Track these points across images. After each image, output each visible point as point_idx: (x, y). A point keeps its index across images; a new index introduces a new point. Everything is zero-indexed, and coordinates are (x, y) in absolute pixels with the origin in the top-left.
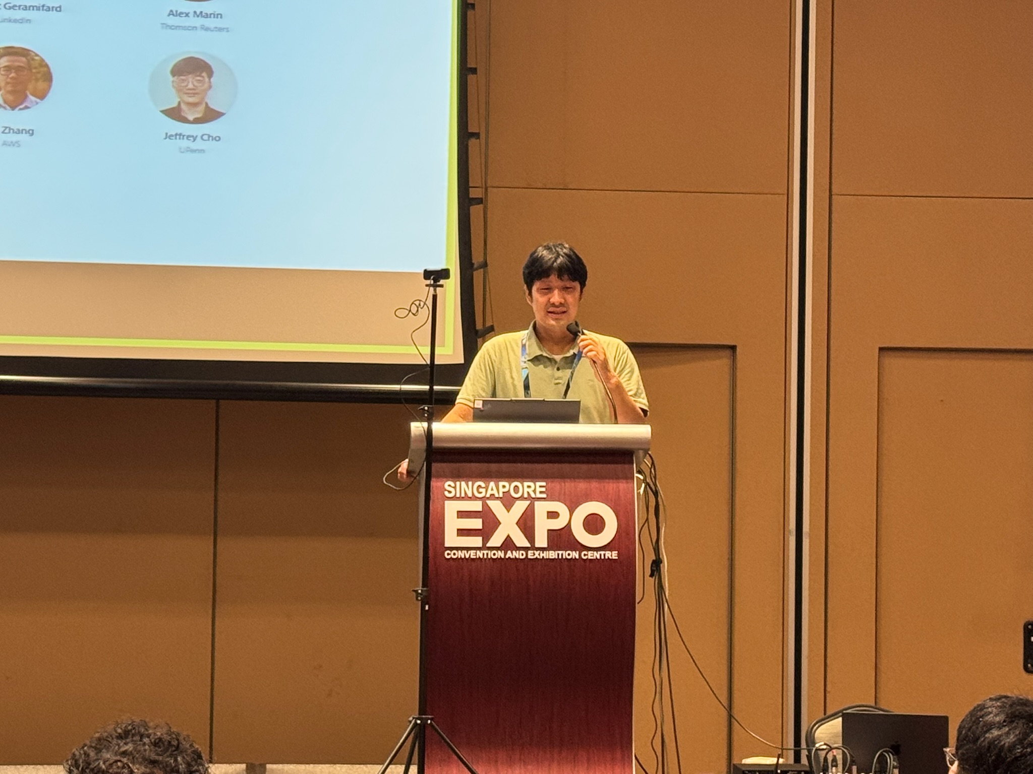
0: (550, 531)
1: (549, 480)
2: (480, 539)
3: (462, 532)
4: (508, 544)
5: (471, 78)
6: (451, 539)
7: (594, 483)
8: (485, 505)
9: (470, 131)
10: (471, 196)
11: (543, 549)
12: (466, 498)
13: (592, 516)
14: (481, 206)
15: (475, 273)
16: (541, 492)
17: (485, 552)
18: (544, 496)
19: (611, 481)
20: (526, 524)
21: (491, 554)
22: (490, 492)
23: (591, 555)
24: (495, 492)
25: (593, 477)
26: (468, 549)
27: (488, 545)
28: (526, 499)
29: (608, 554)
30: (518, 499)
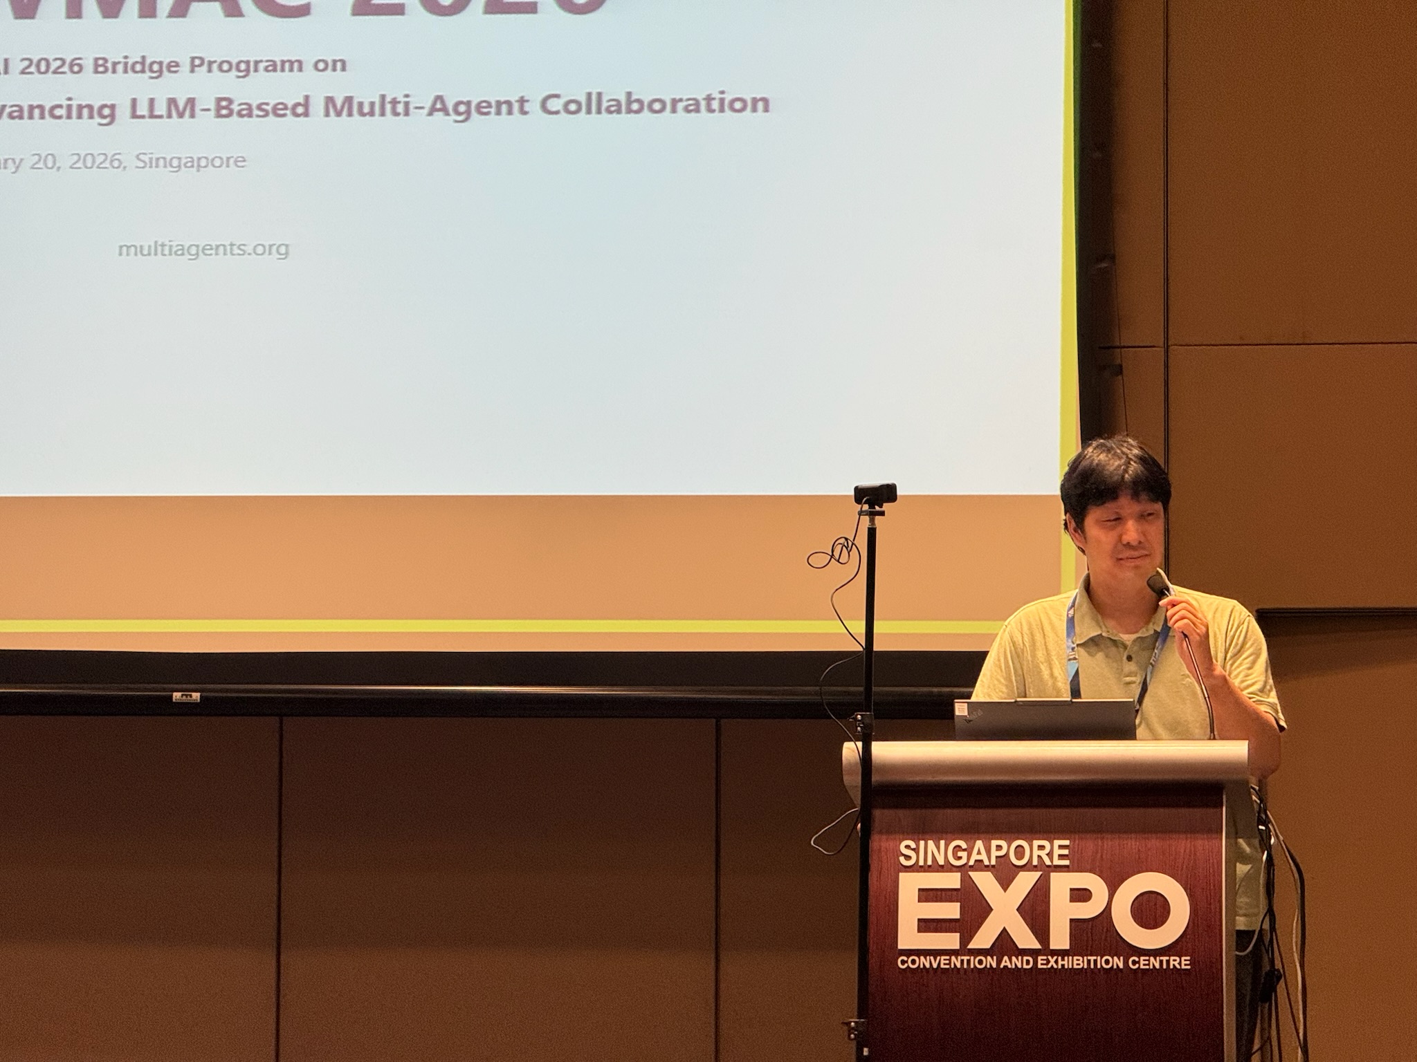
0: (1075, 923)
1: (1077, 836)
2: (958, 934)
3: (926, 925)
4: (1004, 944)
6: (908, 937)
7: (1153, 841)
8: (966, 880)
11: (1063, 953)
12: (936, 868)
13: (1146, 896)
16: (1061, 857)
17: (965, 958)
18: (1066, 862)
19: (1184, 836)
20: (1035, 909)
21: (974, 962)
22: (974, 857)
23: (1143, 962)
24: (984, 857)
25: (1151, 832)
26: (936, 953)
27: (970, 946)
28: (1035, 868)
29: (1174, 961)
30: (1022, 868)
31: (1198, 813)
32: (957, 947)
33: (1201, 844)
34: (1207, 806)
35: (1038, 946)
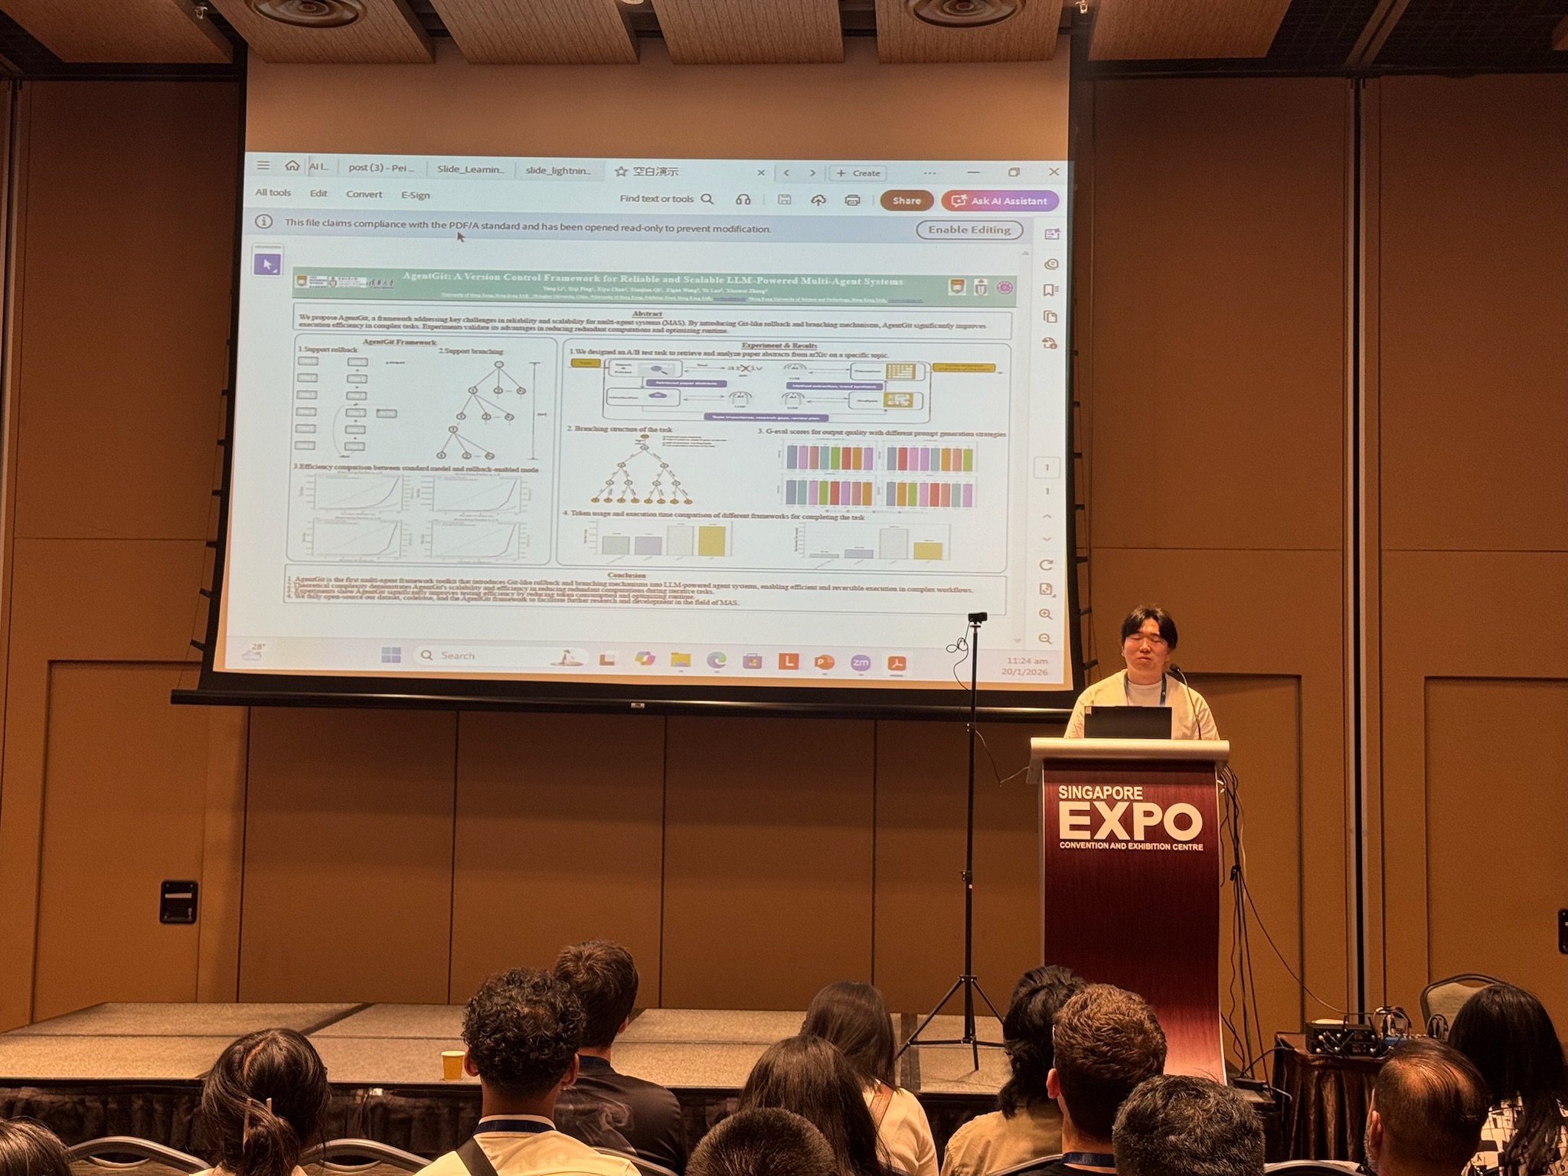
0: (1146, 827)
1: (1145, 785)
2: (1089, 832)
3: (1073, 827)
4: (1112, 837)
5: (1077, 461)
6: (1065, 833)
7: (1183, 788)
8: (1093, 806)
9: (1077, 503)
10: (1078, 555)
11: (1141, 842)
12: (1077, 799)
14: (1086, 563)
15: (1082, 617)
16: (1138, 795)
17: (1093, 843)
18: (1141, 798)
19: (1196, 786)
20: (1127, 820)
21: (1098, 846)
22: (1096, 795)
23: (1180, 847)
24: (1100, 795)
25: (1181, 784)
26: (1079, 841)
27: (1095, 838)
28: (1126, 801)
29: (1195, 847)
30: (1119, 800)
31: (1203, 775)
32: (1089, 838)
33: (1206, 790)
34: (1208, 772)
35: (1128, 838)
